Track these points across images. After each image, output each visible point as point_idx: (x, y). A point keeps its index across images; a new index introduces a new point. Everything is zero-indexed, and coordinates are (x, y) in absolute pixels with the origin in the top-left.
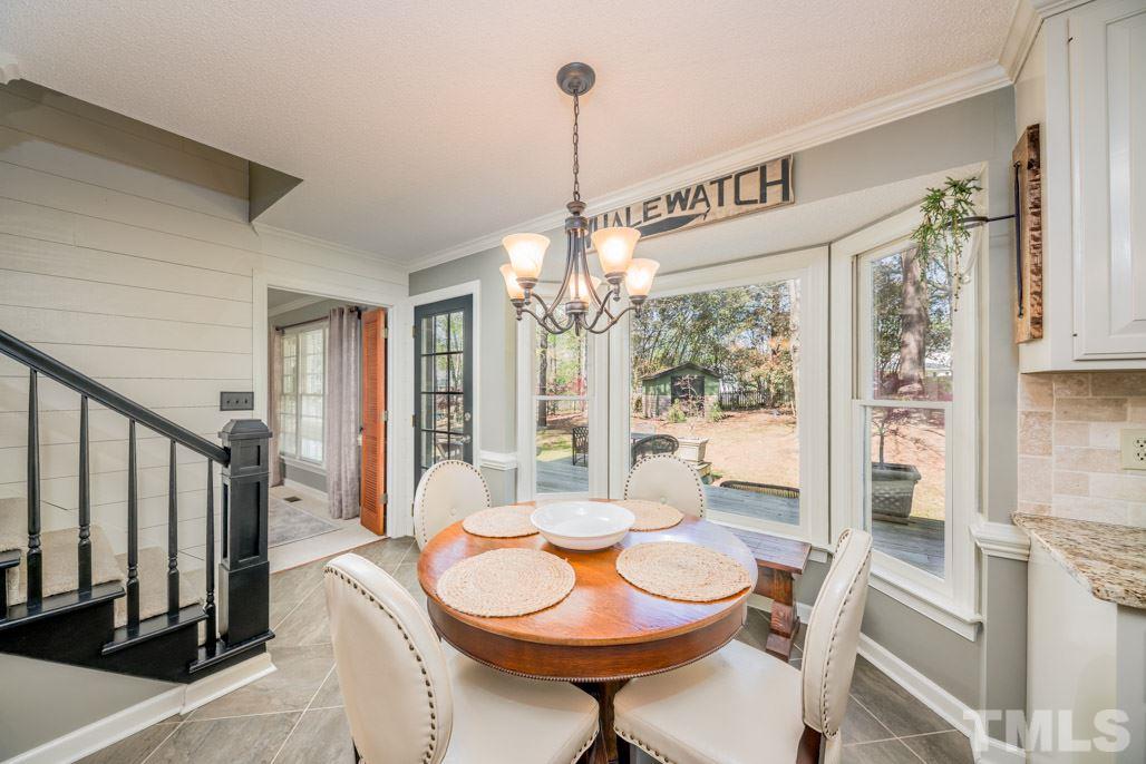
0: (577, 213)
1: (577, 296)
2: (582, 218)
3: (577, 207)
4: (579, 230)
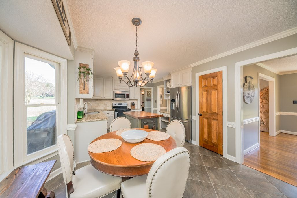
0: (137, 56)
1: (136, 77)
2: (138, 57)
3: (136, 54)
4: (137, 60)
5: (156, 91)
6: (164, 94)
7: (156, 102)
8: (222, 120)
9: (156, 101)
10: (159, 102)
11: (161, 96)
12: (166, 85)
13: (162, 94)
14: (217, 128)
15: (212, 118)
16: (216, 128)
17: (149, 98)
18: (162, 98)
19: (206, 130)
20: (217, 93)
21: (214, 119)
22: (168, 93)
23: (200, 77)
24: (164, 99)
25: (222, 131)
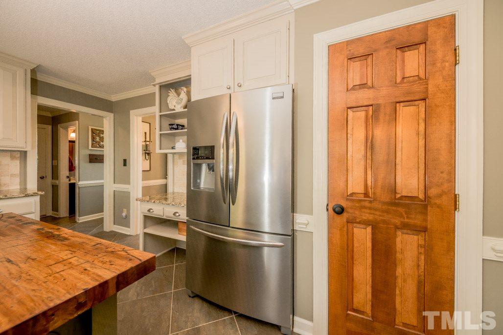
5: (123, 127)
6: (158, 133)
7: (125, 165)
8: (450, 232)
9: (125, 161)
10: (138, 163)
11: (147, 145)
12: (163, 104)
13: (148, 139)
14: (422, 263)
15: (397, 221)
16: (418, 266)
17: (96, 151)
18: (149, 154)
19: (363, 273)
20: (422, 115)
21: (405, 227)
22: (172, 129)
23: (333, 49)
24: (158, 151)
25: (452, 280)
